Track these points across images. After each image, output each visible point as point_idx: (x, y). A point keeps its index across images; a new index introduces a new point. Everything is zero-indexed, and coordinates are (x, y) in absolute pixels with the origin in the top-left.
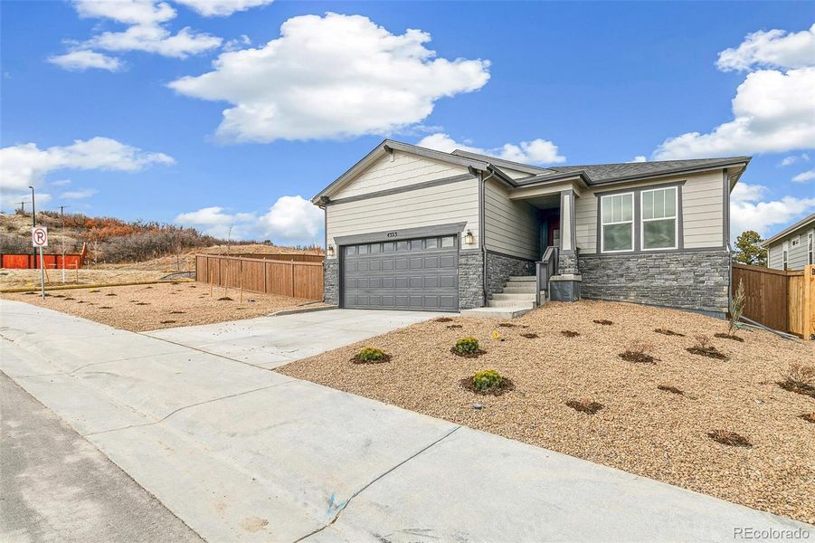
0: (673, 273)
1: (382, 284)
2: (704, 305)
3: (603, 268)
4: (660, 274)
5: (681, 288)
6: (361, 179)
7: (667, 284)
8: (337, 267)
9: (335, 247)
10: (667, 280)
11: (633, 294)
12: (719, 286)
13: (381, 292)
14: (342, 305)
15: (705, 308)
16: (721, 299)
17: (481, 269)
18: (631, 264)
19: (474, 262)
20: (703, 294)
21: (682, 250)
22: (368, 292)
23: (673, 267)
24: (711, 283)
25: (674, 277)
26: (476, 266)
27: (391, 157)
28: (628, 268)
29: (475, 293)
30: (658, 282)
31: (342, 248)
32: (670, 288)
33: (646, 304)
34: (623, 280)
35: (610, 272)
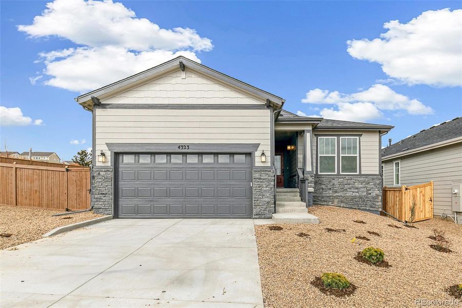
0: (357, 188)
1: (168, 194)
2: (371, 207)
3: (320, 184)
4: (350, 188)
5: (360, 197)
6: (145, 88)
7: (354, 194)
8: (111, 175)
9: (108, 154)
10: (353, 192)
11: (336, 201)
12: (377, 196)
13: (168, 201)
14: (116, 216)
15: (371, 209)
16: (378, 204)
17: (273, 183)
18: (335, 182)
19: (266, 177)
20: (370, 201)
21: (360, 175)
22: (152, 201)
23: (356, 185)
24: (374, 194)
25: (357, 190)
26: (269, 181)
27: (183, 75)
28: (334, 184)
29: (268, 203)
30: (349, 194)
31: (117, 155)
32: (355, 197)
33: (343, 207)
34: (331, 192)
35: (324, 186)
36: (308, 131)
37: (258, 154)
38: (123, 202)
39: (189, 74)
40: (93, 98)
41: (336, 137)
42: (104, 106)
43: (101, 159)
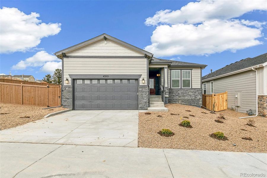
0: (190, 95)
1: (98, 98)
2: (197, 104)
3: (172, 93)
4: (187, 95)
5: (192, 99)
6: (88, 48)
7: (189, 98)
8: (71, 89)
9: (70, 79)
10: (188, 97)
11: (180, 101)
12: (200, 99)
13: (99, 102)
15: (197, 105)
16: (200, 102)
17: (148, 93)
18: (179, 92)
19: (145, 90)
20: (196, 101)
21: (192, 88)
22: (90, 102)
23: (190, 93)
24: (198, 98)
25: (190, 96)
26: (146, 92)
27: (105, 42)
28: (179, 93)
30: (186, 98)
31: (74, 80)
32: (189, 99)
33: (183, 104)
34: (177, 97)
35: (174, 94)
36: (166, 68)
37: (141, 79)
38: (77, 103)
39: (108, 42)
40: (62, 53)
41: (180, 70)
42: (68, 57)
43: (67, 82)
